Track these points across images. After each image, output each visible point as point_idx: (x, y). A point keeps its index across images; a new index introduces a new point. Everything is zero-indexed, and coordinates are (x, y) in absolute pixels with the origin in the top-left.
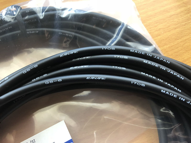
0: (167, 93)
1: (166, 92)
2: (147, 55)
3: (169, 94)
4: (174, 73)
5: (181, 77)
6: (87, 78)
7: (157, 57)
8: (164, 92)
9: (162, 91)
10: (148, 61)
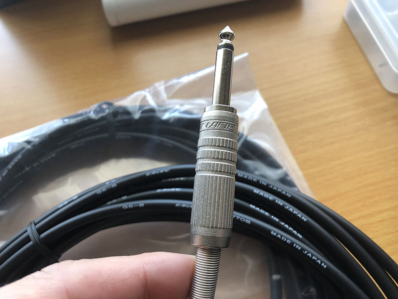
0: (279, 236)
1: (277, 234)
2: (260, 182)
3: (281, 237)
4: (293, 211)
5: (303, 218)
6: (177, 205)
7: (273, 187)
8: (275, 234)
9: (272, 232)
10: (260, 190)
